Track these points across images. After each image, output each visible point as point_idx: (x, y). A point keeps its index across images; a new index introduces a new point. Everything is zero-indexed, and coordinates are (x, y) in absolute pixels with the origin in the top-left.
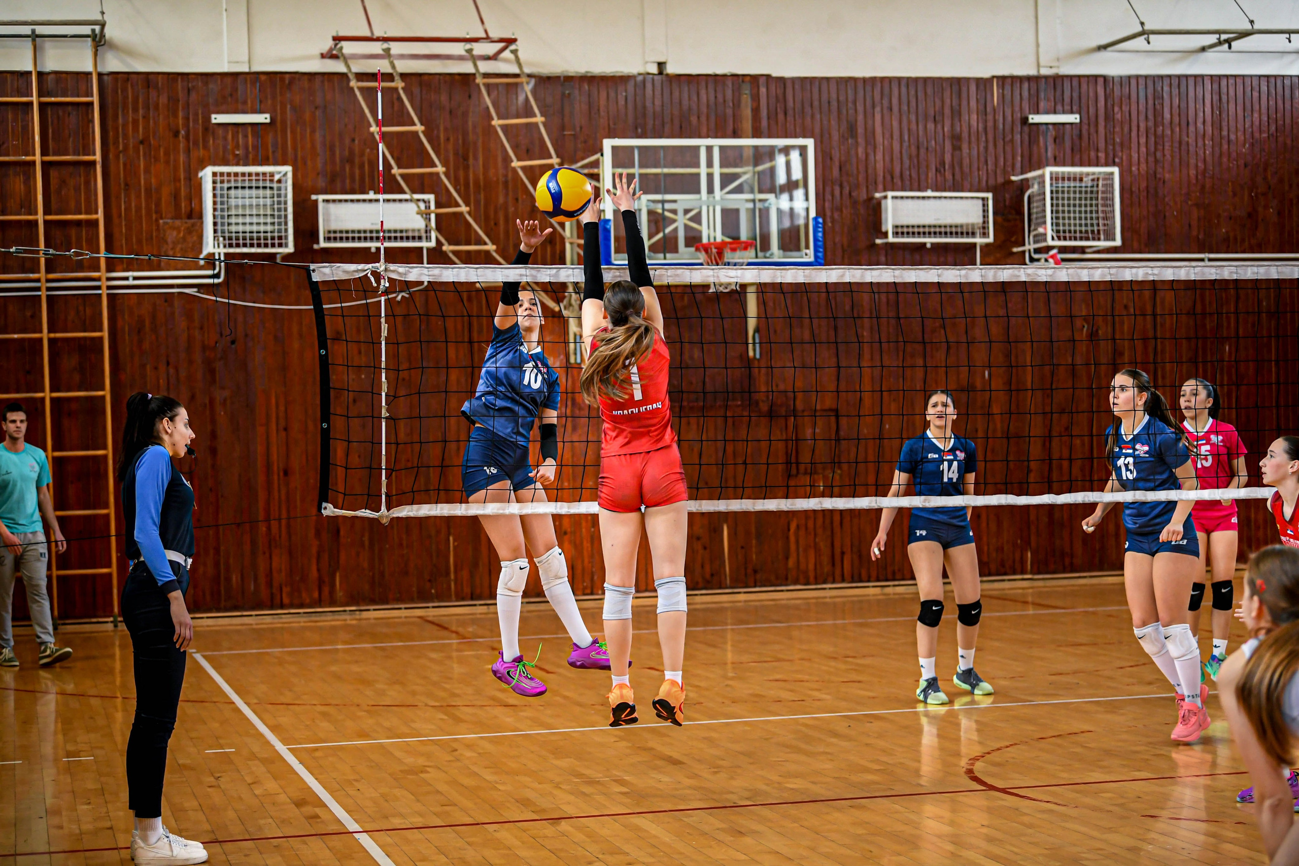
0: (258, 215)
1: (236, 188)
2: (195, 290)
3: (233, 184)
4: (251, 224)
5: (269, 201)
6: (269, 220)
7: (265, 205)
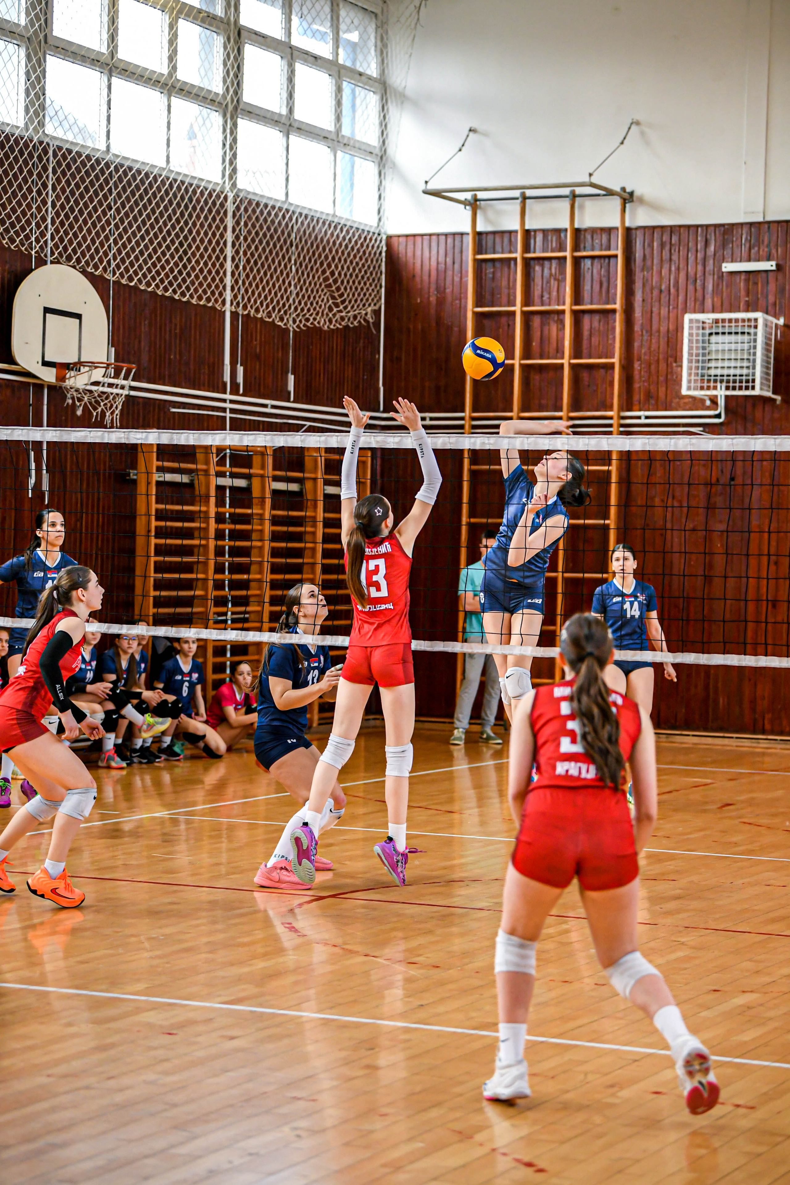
0: (736, 359)
1: (717, 333)
2: (701, 429)
3: (714, 331)
4: (729, 367)
5: (746, 346)
6: (745, 364)
7: (743, 350)
